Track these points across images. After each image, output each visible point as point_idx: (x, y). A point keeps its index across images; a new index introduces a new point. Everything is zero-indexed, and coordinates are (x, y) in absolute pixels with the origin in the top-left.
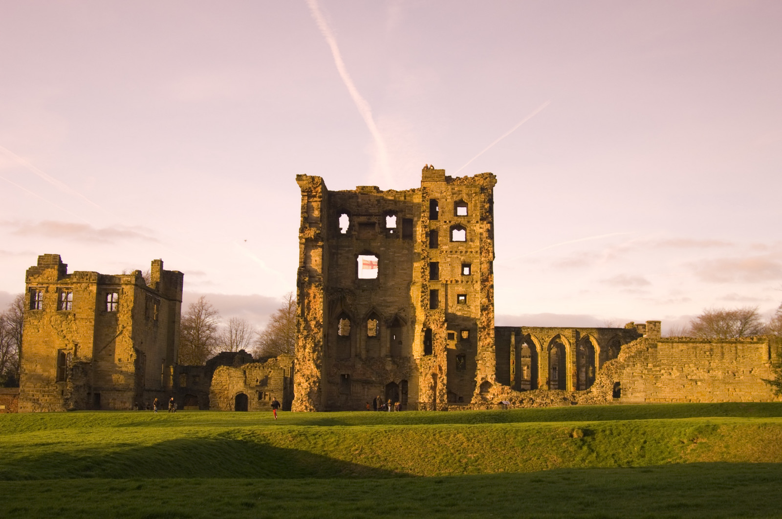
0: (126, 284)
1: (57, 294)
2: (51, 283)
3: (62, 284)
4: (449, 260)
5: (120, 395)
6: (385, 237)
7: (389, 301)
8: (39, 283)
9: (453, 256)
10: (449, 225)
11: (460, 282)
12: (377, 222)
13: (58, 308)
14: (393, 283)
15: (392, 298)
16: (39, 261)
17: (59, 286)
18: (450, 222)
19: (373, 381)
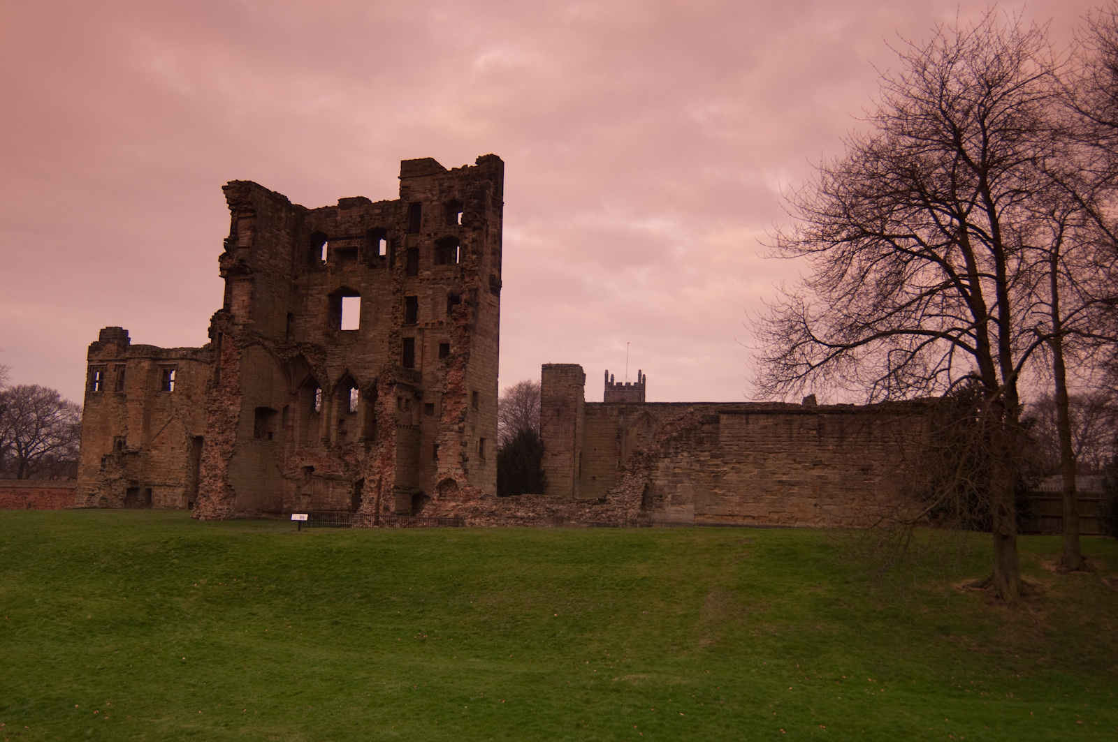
0: (182, 359)
1: (116, 373)
2: (111, 361)
3: (121, 360)
4: (430, 292)
5: (170, 491)
6: (367, 267)
7: (368, 359)
8: (101, 361)
9: (436, 286)
10: (433, 240)
11: (445, 325)
12: (359, 246)
13: (116, 389)
14: (375, 334)
15: (372, 355)
16: (100, 335)
17: (118, 363)
18: (435, 234)
19: (341, 476)
